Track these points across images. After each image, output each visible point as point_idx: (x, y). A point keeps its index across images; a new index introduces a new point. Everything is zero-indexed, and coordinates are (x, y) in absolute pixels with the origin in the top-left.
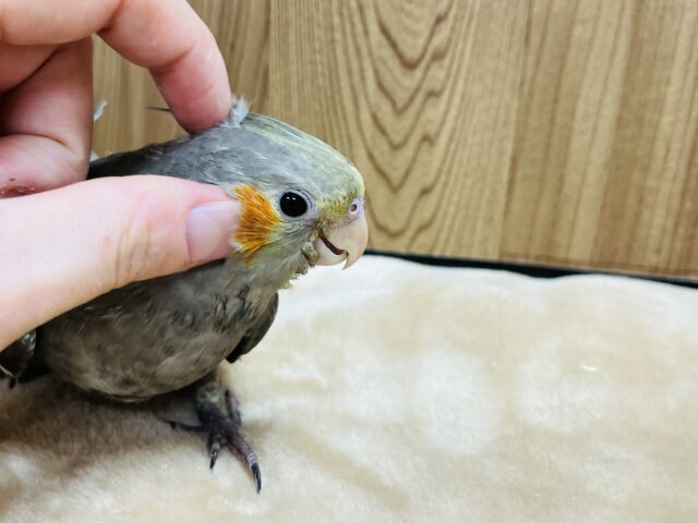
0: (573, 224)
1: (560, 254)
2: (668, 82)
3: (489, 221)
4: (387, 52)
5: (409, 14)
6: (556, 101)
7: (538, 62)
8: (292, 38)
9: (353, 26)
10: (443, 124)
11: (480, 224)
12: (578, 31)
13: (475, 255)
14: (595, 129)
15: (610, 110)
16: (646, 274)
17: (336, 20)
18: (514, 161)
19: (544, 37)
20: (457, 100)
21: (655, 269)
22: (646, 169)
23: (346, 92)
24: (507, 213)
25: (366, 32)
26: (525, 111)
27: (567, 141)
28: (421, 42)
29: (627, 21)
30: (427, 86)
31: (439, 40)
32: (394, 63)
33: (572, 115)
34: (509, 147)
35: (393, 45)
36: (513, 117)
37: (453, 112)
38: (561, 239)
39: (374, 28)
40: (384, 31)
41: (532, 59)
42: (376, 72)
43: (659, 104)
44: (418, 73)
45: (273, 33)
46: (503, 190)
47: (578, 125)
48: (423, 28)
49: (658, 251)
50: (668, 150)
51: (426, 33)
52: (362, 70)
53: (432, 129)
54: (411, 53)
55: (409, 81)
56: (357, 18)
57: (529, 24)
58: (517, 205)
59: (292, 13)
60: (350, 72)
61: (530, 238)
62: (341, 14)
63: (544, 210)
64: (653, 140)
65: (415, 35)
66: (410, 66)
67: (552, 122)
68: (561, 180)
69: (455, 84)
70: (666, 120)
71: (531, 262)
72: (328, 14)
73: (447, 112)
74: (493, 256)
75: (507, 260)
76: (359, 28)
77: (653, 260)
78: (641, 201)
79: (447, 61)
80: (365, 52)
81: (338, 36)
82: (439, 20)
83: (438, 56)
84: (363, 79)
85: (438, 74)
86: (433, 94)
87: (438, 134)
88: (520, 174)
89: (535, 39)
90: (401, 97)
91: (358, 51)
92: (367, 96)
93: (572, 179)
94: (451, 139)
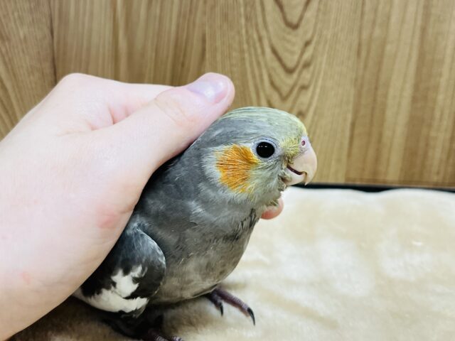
0: (388, 160)
1: (381, 178)
2: (440, 75)
3: (339, 160)
4: (276, 64)
5: (289, 41)
6: (376, 88)
7: (366, 67)
8: (219, 57)
9: (255, 49)
10: (310, 105)
11: (333, 163)
12: (389, 48)
13: (331, 181)
14: (399, 105)
15: (408, 93)
16: (431, 186)
17: (245, 46)
18: (353, 125)
19: (368, 52)
20: (318, 90)
21: (436, 184)
22: (430, 126)
23: (252, 88)
24: (349, 155)
25: (263, 52)
26: (359, 95)
27: (383, 112)
28: (296, 57)
29: (416, 41)
30: (300, 83)
31: (307, 56)
32: (280, 71)
33: (386, 96)
34: (350, 117)
35: (280, 59)
36: (352, 99)
37: (316, 98)
38: (382, 168)
39: (268, 50)
40: (274, 52)
41: (362, 65)
42: (270, 76)
43: (436, 88)
44: (295, 75)
45: (208, 56)
46: (346, 142)
47: (390, 102)
48: (297, 49)
49: (438, 173)
50: (442, 115)
51: (299, 52)
52: (261, 76)
53: (304, 108)
54: (290, 64)
55: (289, 81)
56: (258, 45)
57: (360, 45)
58: (355, 150)
59: (218, 43)
60: (254, 77)
61: (363, 169)
62: (248, 43)
63: (371, 153)
64: (433, 109)
65: (292, 53)
66: (289, 71)
67: (375, 100)
68: (381, 135)
69: (316, 81)
70: (441, 97)
71: (364, 183)
72: (240, 43)
73: (312, 97)
74: (341, 181)
75: (350, 183)
76: (259, 51)
77: (435, 178)
78: (427, 145)
79: (311, 68)
80: (262, 64)
81: (246, 55)
82: (307, 44)
83: (307, 65)
84: (262, 80)
85: (306, 75)
86: (304, 88)
87: (307, 110)
88: (357, 132)
89: (364, 53)
90: (285, 90)
91: (259, 63)
92: (264, 90)
93: (387, 133)
94: (315, 113)
